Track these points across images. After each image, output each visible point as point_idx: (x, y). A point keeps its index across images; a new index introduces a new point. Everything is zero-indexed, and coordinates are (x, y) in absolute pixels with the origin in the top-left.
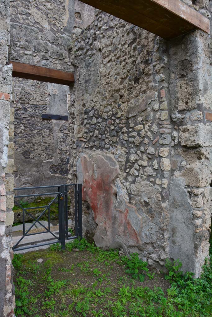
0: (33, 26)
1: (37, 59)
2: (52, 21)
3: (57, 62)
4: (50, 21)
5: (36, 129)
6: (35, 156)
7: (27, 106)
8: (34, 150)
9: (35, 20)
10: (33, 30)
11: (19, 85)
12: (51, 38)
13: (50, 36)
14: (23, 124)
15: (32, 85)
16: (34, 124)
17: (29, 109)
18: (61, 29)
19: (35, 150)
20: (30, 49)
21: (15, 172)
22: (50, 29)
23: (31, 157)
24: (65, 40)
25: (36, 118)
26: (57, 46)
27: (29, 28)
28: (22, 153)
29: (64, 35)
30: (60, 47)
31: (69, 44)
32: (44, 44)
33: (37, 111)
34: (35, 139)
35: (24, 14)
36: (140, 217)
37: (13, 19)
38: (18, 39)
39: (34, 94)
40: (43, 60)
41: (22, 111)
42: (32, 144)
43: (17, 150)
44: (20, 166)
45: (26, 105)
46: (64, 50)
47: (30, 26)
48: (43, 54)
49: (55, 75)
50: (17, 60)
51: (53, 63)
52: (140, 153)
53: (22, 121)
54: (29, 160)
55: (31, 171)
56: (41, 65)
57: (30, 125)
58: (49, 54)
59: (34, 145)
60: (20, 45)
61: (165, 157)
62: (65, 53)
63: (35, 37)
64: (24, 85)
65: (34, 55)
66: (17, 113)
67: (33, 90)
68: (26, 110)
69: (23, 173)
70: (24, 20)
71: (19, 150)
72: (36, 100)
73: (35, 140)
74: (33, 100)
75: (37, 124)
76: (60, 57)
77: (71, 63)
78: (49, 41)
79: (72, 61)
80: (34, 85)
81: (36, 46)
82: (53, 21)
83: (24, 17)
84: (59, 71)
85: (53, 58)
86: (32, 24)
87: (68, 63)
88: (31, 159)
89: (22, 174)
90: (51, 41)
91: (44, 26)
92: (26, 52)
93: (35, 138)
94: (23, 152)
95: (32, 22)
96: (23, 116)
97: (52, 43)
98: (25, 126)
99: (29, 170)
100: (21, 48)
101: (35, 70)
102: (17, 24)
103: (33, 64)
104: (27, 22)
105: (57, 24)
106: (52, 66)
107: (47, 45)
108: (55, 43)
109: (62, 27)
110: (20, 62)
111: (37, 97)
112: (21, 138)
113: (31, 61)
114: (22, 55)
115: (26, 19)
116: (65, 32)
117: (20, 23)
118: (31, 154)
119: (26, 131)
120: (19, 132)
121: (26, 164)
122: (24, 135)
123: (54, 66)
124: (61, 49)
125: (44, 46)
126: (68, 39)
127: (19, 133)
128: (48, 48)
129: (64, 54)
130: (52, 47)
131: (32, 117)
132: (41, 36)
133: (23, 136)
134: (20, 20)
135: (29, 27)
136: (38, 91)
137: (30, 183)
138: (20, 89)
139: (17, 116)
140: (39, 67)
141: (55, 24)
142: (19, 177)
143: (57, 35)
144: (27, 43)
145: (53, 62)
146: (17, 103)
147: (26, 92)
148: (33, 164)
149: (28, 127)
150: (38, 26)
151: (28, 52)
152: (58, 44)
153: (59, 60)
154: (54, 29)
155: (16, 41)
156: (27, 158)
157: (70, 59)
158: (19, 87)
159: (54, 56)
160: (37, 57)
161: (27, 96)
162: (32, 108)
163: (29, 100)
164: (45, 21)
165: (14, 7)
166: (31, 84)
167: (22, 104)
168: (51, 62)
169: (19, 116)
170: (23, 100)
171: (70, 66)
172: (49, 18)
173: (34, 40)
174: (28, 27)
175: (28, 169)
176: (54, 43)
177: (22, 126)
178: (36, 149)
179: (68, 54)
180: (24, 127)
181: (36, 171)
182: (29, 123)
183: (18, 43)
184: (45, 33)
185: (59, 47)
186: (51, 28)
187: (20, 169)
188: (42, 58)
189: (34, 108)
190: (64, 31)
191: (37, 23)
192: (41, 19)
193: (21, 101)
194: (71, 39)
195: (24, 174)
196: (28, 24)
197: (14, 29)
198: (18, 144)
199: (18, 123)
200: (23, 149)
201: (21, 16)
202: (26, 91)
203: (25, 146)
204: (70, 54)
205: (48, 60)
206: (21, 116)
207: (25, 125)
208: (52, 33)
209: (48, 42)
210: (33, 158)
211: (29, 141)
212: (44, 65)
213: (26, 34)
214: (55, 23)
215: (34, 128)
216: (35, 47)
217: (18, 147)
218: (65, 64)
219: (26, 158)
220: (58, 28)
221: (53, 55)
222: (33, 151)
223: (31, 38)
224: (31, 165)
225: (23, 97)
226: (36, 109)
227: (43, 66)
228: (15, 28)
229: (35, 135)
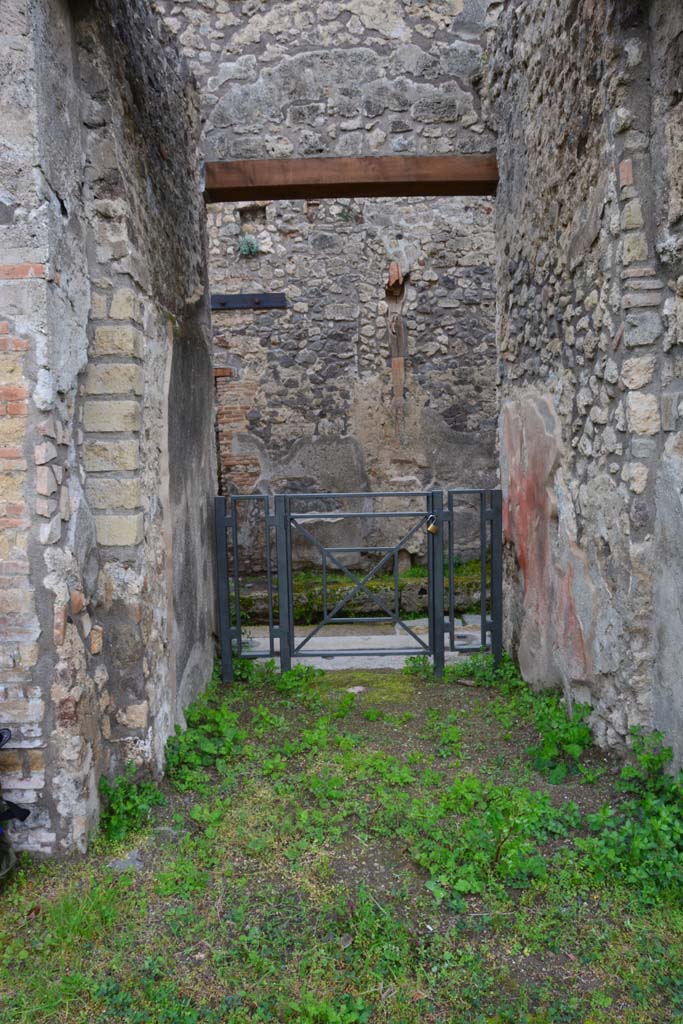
0: (360, 45)
1: (378, 134)
2: (418, 11)
3: (438, 132)
4: (411, 13)
5: (484, 338)
6: (484, 423)
7: (454, 272)
8: (479, 404)
9: (363, 25)
10: (360, 56)
11: (426, 213)
12: (414, 66)
13: (412, 57)
14: (443, 327)
15: (466, 208)
16: (479, 326)
17: (460, 282)
18: (448, 25)
19: (484, 404)
20: (355, 113)
21: (424, 467)
22: (411, 38)
23: (470, 424)
24: (460, 59)
25: (482, 307)
26: (435, 83)
27: (349, 54)
28: (441, 414)
29: (457, 43)
30: (446, 84)
31: (474, 66)
32: (396, 87)
33: (484, 284)
34: (482, 372)
35: (332, 20)
36: (593, 589)
37: (306, 41)
38: (319, 94)
39: (473, 233)
40: (396, 136)
41: (441, 291)
42: (472, 387)
43: (427, 404)
44: (437, 453)
45: (451, 271)
46: (458, 89)
47: (352, 46)
48: (393, 117)
49: (434, 173)
50: (321, 151)
51: (428, 137)
52: (595, 384)
53: (439, 320)
54: (464, 433)
55: (470, 465)
56: (390, 152)
57: (465, 330)
58: (412, 115)
59: (478, 389)
60: (326, 109)
61: (633, 390)
62: (463, 97)
63: (367, 74)
64: (440, 212)
65: (368, 126)
66: (424, 297)
67: (472, 221)
68: (450, 284)
69: (449, 472)
70: (334, 35)
71: (433, 405)
72: (481, 251)
73: (482, 374)
74: (471, 253)
75: (485, 326)
76: (446, 114)
77: (483, 126)
78: (409, 74)
79: (485, 117)
80: (472, 205)
81: (371, 100)
82: (421, 10)
83: (334, 26)
84: (445, 158)
85: (426, 121)
86: (356, 40)
87: (473, 128)
88: (470, 431)
89: (445, 476)
90: (415, 74)
91: (393, 34)
92: (344, 125)
93: (483, 367)
94: (446, 411)
95: (355, 35)
96: (442, 304)
97: (420, 78)
98: (451, 333)
99: (466, 465)
100: (331, 115)
101: (373, 169)
102: (316, 52)
103: (368, 153)
104: (342, 37)
105: (432, 14)
106: (425, 147)
107: (405, 89)
108: (429, 75)
109: (448, 20)
110: (331, 155)
111: (484, 242)
112: (440, 369)
113: (361, 145)
114: (332, 134)
115: (341, 30)
116: (458, 33)
117: (323, 47)
118: (471, 416)
119: (454, 347)
120: (432, 352)
121: (454, 446)
122: (447, 361)
123: (428, 147)
124: (448, 90)
125: (394, 95)
126: (471, 51)
127: (432, 356)
128: (407, 96)
129: (458, 103)
130: (419, 90)
131: (471, 303)
132: (386, 68)
133: (445, 364)
134: (322, 39)
135: (349, 52)
136: (485, 223)
137: (467, 504)
138: (430, 225)
139: (424, 306)
140: (384, 159)
141: (427, 18)
142: (436, 484)
143: (434, 49)
144: (346, 99)
145: (427, 135)
146: (421, 268)
147: (448, 232)
148: (476, 446)
149: (460, 335)
150: (375, 40)
151: (351, 121)
152: (436, 76)
153: (446, 125)
154: (425, 33)
155: (316, 102)
156: (459, 426)
157: (480, 115)
158: (426, 219)
159: (426, 117)
160: (377, 131)
161: (451, 241)
162: (468, 277)
163: (458, 254)
164: (395, 17)
165: (306, 10)
166: (463, 206)
167: (437, 267)
168: (420, 135)
169: (432, 306)
170: (441, 257)
171: (483, 136)
172: (405, 5)
173: (365, 85)
174: (345, 50)
175: (461, 462)
176: (426, 77)
177: (440, 334)
178: (486, 402)
179: (472, 98)
180: (449, 335)
181: (487, 465)
182: (461, 323)
183: (322, 106)
184: (396, 56)
185: (442, 85)
186: (416, 33)
187: (437, 462)
188: (390, 130)
189: (474, 278)
190: (455, 29)
191: (371, 32)
192: (384, 15)
193: (434, 262)
194: (481, 49)
195: (450, 475)
196: (347, 42)
197: (308, 70)
198: (431, 386)
199: (428, 325)
200: (447, 401)
201: (326, 27)
202: (447, 229)
203: (451, 393)
204: (480, 97)
205: (411, 130)
206: (436, 304)
207: (449, 330)
208: (417, 47)
209: (407, 77)
210: (478, 429)
211: (463, 376)
212: (400, 149)
213: (341, 73)
214: (427, 15)
215: (479, 339)
216: (368, 102)
217: (432, 397)
218: (466, 133)
219: (454, 428)
220: (438, 27)
221: (425, 113)
222: (477, 408)
223: (355, 81)
224: (472, 448)
225: (441, 246)
226: (482, 278)
227: (397, 154)
228: (311, 66)
229: (481, 359)
